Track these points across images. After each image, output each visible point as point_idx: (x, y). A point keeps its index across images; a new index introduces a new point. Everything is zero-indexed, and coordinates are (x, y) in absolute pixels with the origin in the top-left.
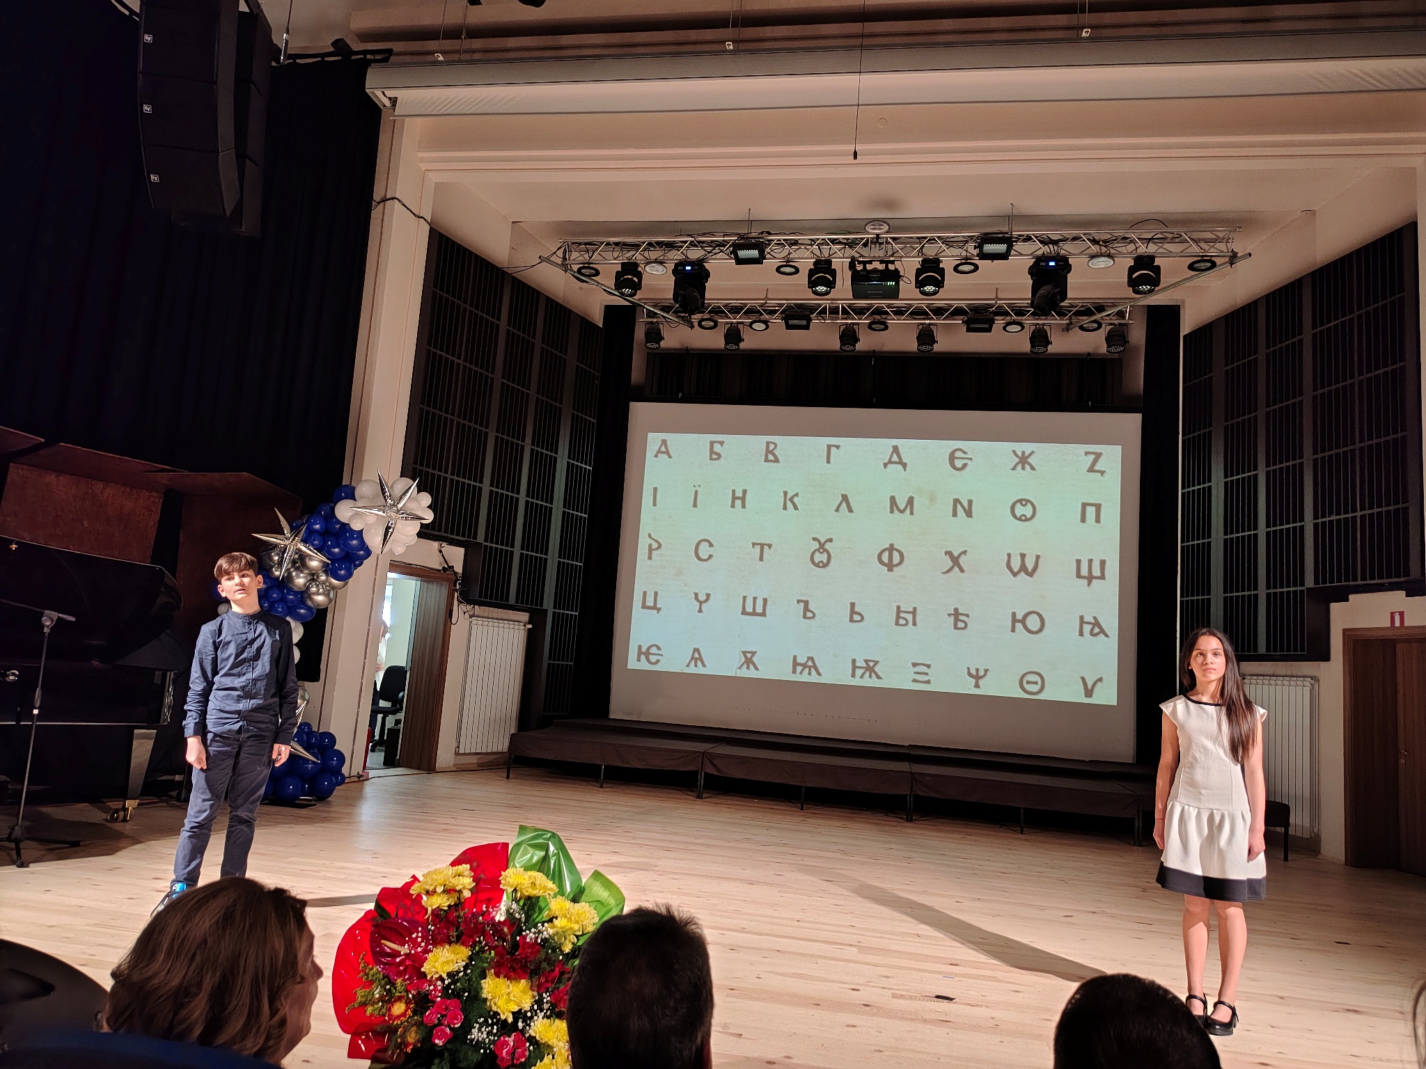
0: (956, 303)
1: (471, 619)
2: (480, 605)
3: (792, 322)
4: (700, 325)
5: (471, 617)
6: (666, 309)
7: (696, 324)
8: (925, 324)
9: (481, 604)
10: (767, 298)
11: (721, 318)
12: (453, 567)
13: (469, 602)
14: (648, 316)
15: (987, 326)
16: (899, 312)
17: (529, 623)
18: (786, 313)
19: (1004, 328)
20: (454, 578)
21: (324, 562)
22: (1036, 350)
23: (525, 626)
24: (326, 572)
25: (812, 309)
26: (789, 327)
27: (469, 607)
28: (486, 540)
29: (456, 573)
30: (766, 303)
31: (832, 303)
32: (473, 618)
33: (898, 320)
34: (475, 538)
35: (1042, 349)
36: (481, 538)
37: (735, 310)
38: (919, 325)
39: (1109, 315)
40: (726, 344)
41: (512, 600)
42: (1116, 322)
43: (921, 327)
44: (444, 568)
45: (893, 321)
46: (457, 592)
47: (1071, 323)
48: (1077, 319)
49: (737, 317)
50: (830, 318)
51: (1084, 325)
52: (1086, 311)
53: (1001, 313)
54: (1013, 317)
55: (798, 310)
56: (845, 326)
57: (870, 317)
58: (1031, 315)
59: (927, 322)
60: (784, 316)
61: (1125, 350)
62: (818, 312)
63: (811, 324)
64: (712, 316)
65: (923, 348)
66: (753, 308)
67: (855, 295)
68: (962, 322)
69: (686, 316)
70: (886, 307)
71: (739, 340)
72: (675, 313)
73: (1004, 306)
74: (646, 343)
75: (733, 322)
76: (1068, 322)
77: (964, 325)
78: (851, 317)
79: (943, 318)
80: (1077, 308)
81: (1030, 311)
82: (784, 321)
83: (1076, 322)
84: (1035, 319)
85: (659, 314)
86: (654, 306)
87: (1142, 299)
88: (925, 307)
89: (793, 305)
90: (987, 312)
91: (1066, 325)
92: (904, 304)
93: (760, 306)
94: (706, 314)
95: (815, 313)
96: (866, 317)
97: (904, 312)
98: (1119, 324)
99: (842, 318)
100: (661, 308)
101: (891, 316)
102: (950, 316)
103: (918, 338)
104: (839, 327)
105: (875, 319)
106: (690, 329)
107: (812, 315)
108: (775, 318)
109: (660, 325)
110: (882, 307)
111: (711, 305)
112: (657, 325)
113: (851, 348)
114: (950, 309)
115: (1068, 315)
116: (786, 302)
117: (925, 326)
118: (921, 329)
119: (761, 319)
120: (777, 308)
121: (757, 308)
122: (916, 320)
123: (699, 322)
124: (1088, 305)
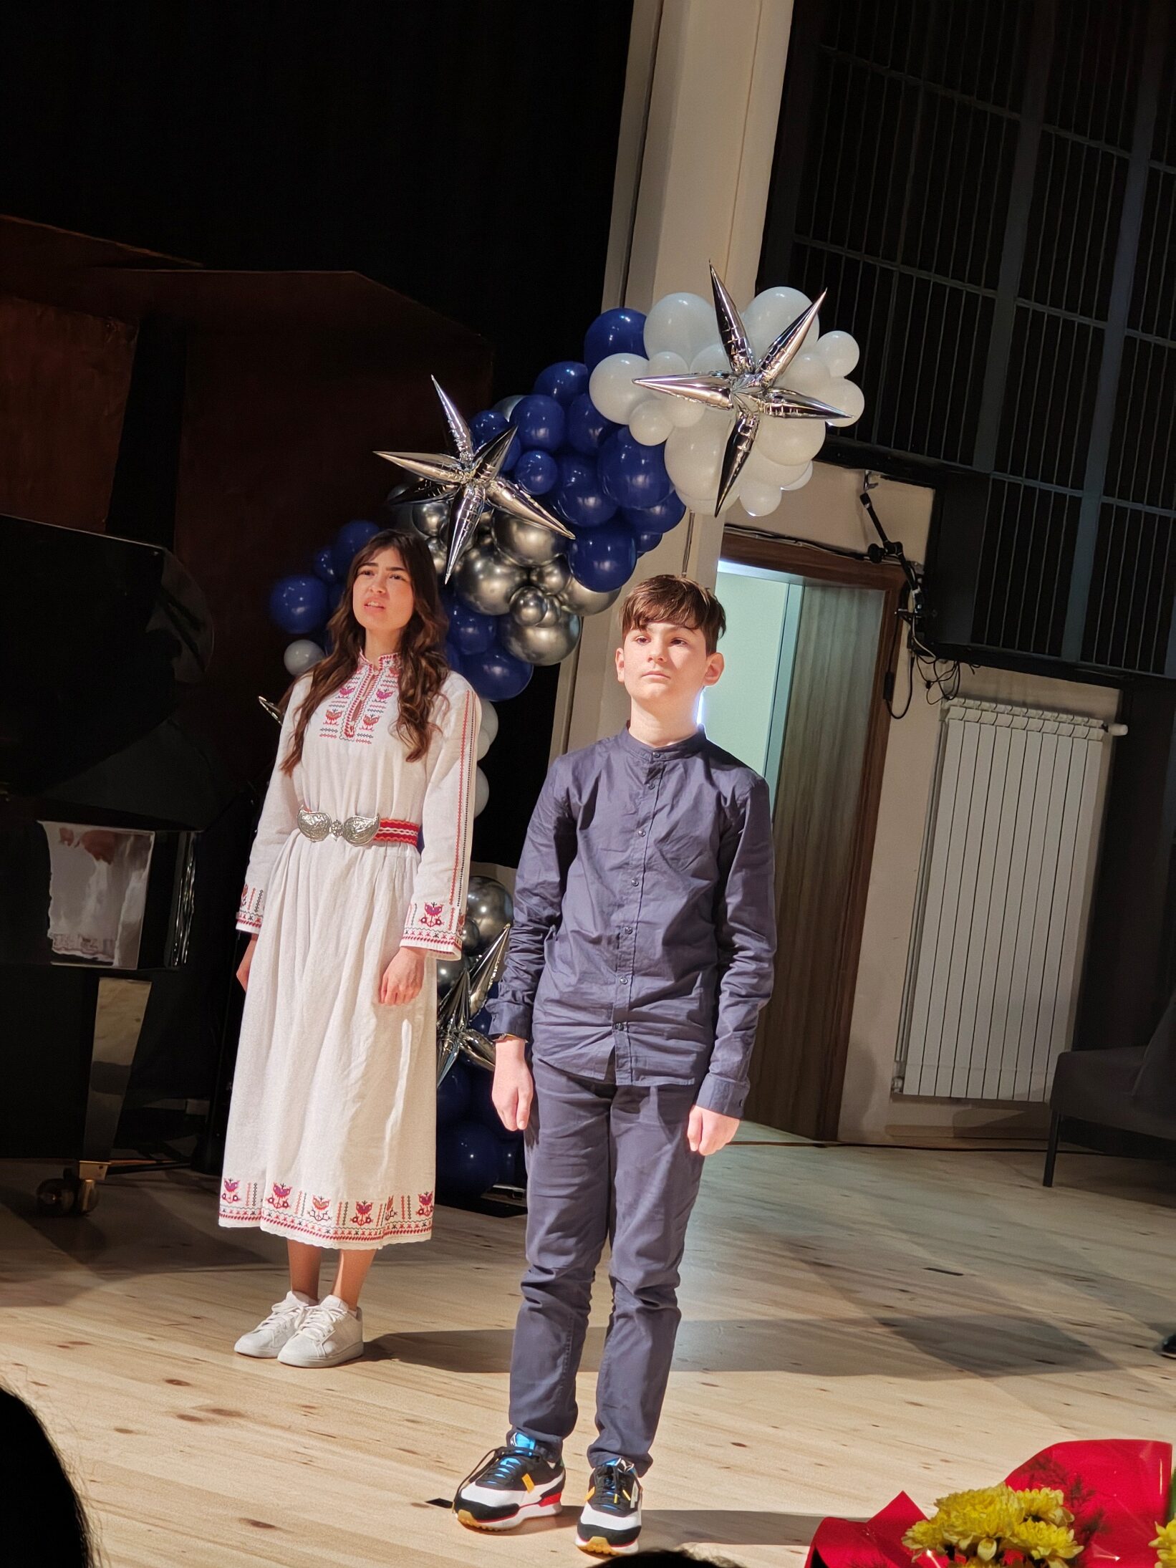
1: (947, 704)
2: (972, 662)
5: (946, 697)
9: (975, 658)
12: (899, 545)
13: (944, 652)
17: (1120, 719)
20: (901, 577)
21: (558, 536)
23: (1105, 728)
24: (562, 563)
27: (943, 668)
28: (1000, 467)
29: (907, 565)
32: (956, 700)
34: (968, 459)
36: (984, 461)
41: (1071, 650)
44: (873, 548)
46: (910, 623)
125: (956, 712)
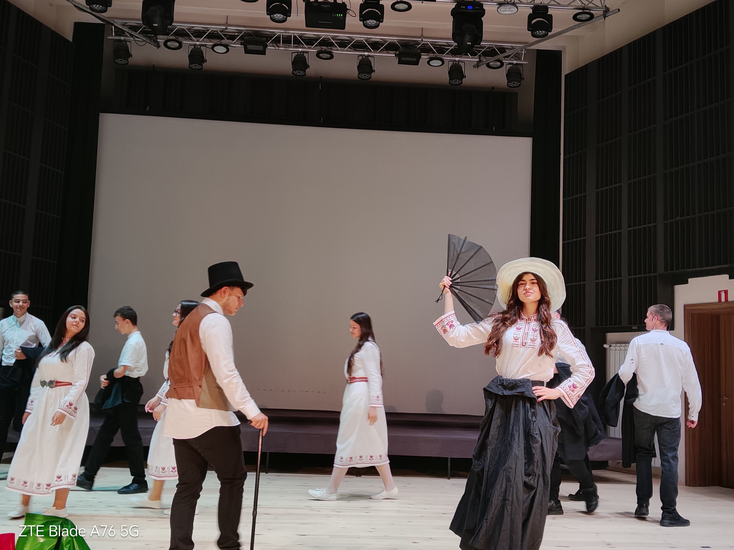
0: (390, 39)
3: (250, 47)
4: (165, 44)
6: (134, 28)
7: (162, 45)
8: (364, 55)
10: (227, 24)
11: (186, 40)
14: (116, 35)
15: (415, 59)
16: (343, 44)
18: (245, 38)
19: (428, 63)
22: (453, 82)
25: (269, 37)
26: (247, 51)
30: (226, 29)
31: (285, 32)
33: (341, 51)
35: (458, 82)
37: (199, 34)
38: (359, 56)
39: (508, 57)
40: (190, 64)
42: (515, 62)
43: (360, 58)
45: (337, 52)
47: (480, 61)
48: (485, 58)
49: (201, 40)
50: (283, 45)
51: (490, 64)
52: (491, 52)
53: (426, 49)
54: (436, 53)
55: (256, 36)
56: (297, 53)
57: (318, 47)
58: (449, 53)
59: (366, 54)
60: (243, 41)
61: (520, 85)
62: (272, 39)
63: (267, 50)
64: (177, 38)
65: (362, 76)
66: (215, 33)
67: (307, 26)
68: (394, 55)
69: (153, 37)
70: (332, 39)
71: (202, 60)
72: (142, 32)
73: (428, 44)
74: (115, 59)
75: (196, 44)
76: (478, 60)
77: (397, 58)
78: (302, 46)
79: (379, 51)
80: (485, 49)
81: (449, 49)
82: (242, 46)
83: (484, 60)
84: (453, 56)
85: (128, 32)
86: (124, 25)
87: (533, 44)
88: (365, 41)
89: (250, 32)
90: (415, 48)
91: (477, 63)
92: (348, 37)
93: (222, 31)
94: (172, 35)
95: (271, 41)
96: (314, 47)
97: (347, 44)
98: (517, 64)
99: (293, 46)
100: (129, 27)
101: (336, 47)
102: (385, 50)
103: (358, 67)
104: (291, 54)
105: (322, 49)
106: (157, 48)
107: (268, 42)
108: (234, 43)
109: (128, 43)
110: (329, 38)
111: (177, 28)
112: (124, 42)
113: (302, 73)
114: (385, 44)
115: (478, 54)
116: (244, 29)
117: (364, 57)
118: (361, 60)
119: (222, 43)
120: (236, 34)
121: (218, 33)
122: (357, 51)
123: (164, 42)
124: (493, 47)
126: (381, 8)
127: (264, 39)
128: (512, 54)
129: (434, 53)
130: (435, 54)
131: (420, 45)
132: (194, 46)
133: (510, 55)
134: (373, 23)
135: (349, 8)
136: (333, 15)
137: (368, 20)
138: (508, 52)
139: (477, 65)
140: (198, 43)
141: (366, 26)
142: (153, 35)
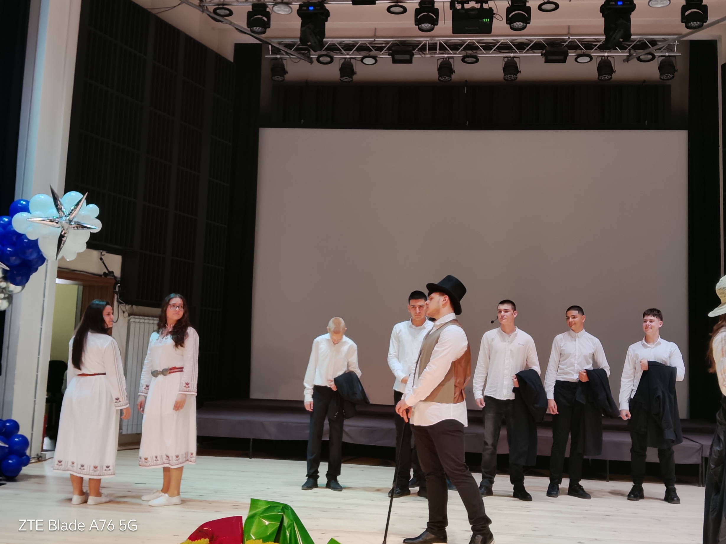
0: (535, 39)
1: (130, 318)
2: (138, 304)
3: (397, 57)
4: (318, 60)
6: (289, 46)
7: (315, 60)
8: (510, 57)
10: (375, 36)
11: (337, 54)
14: (273, 53)
15: (562, 58)
16: (488, 47)
18: (393, 48)
19: (576, 60)
20: (114, 281)
22: (603, 78)
25: (414, 45)
26: (395, 61)
27: (128, 307)
30: (375, 40)
31: (431, 40)
32: (132, 317)
33: (487, 54)
35: (607, 77)
36: (136, 247)
37: (348, 47)
38: (505, 57)
39: (660, 49)
40: (341, 77)
42: (667, 54)
43: (506, 59)
45: (483, 55)
46: (117, 294)
47: (630, 55)
48: (636, 52)
49: (350, 53)
50: (429, 53)
51: (641, 57)
52: (642, 45)
53: (573, 46)
54: (583, 49)
55: (403, 46)
56: (442, 60)
57: (464, 52)
58: (597, 49)
59: (512, 55)
60: (391, 52)
61: (673, 77)
62: (419, 47)
63: (413, 59)
64: (328, 53)
65: (508, 77)
66: (364, 45)
67: (453, 33)
68: (540, 55)
69: (307, 53)
70: (477, 43)
71: (353, 73)
72: (297, 50)
73: (575, 40)
74: (272, 77)
75: (346, 57)
76: (628, 54)
77: (543, 57)
78: (447, 52)
79: (524, 51)
80: (635, 43)
81: (597, 45)
82: (390, 56)
83: (635, 54)
84: (601, 52)
85: (283, 51)
86: (280, 43)
87: (687, 35)
88: (511, 42)
89: (397, 42)
90: (561, 46)
91: (627, 57)
92: (493, 40)
93: (370, 44)
94: (324, 51)
95: (417, 49)
96: (459, 52)
97: (492, 47)
98: (669, 56)
99: (439, 53)
100: (284, 45)
101: (481, 50)
102: (531, 50)
103: (504, 69)
104: (437, 61)
105: (467, 53)
106: (310, 64)
107: (414, 50)
108: (382, 54)
109: (284, 60)
110: (474, 42)
111: (329, 43)
112: (280, 60)
113: (447, 78)
114: (530, 44)
115: (627, 48)
116: (392, 40)
117: (509, 58)
118: (507, 61)
119: (371, 55)
120: (384, 45)
121: (367, 45)
122: (502, 53)
123: (317, 58)
124: (644, 40)
125: (132, 320)
126: (528, 10)
127: (411, 48)
128: (664, 47)
129: (582, 49)
130: (582, 51)
131: (567, 43)
132: (343, 60)
133: (662, 48)
134: (520, 26)
135: (496, 13)
136: (480, 20)
137: (515, 22)
138: (660, 44)
139: (627, 59)
140: (348, 56)
141: (512, 28)
142: (306, 52)
